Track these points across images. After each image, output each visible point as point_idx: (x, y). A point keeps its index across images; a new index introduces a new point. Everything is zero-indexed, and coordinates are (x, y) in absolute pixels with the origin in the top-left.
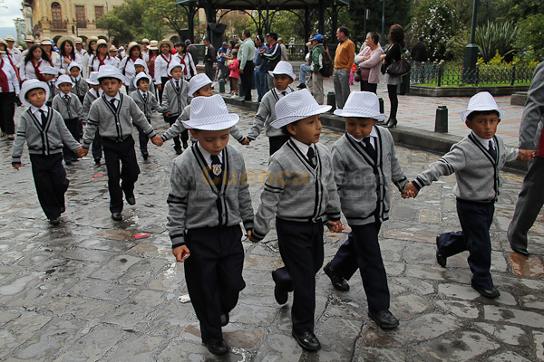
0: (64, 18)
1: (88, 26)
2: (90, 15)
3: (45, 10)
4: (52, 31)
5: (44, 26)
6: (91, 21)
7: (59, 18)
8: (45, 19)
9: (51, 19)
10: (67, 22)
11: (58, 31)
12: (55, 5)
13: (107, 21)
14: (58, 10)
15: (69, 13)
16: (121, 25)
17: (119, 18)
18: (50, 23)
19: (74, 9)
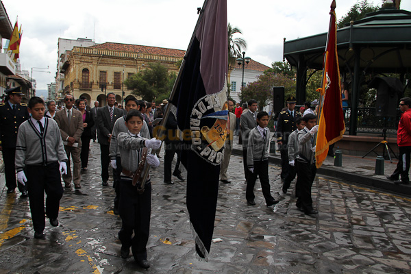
0: (91, 80)
1: (108, 87)
2: (110, 79)
3: (77, 74)
4: (81, 90)
5: (75, 86)
6: (110, 83)
7: (87, 81)
8: (77, 81)
9: (81, 81)
10: (92, 83)
11: (85, 90)
12: (86, 71)
13: (132, 82)
14: (87, 75)
15: (95, 77)
16: (145, 86)
17: (143, 79)
18: (80, 84)
19: (98, 74)
